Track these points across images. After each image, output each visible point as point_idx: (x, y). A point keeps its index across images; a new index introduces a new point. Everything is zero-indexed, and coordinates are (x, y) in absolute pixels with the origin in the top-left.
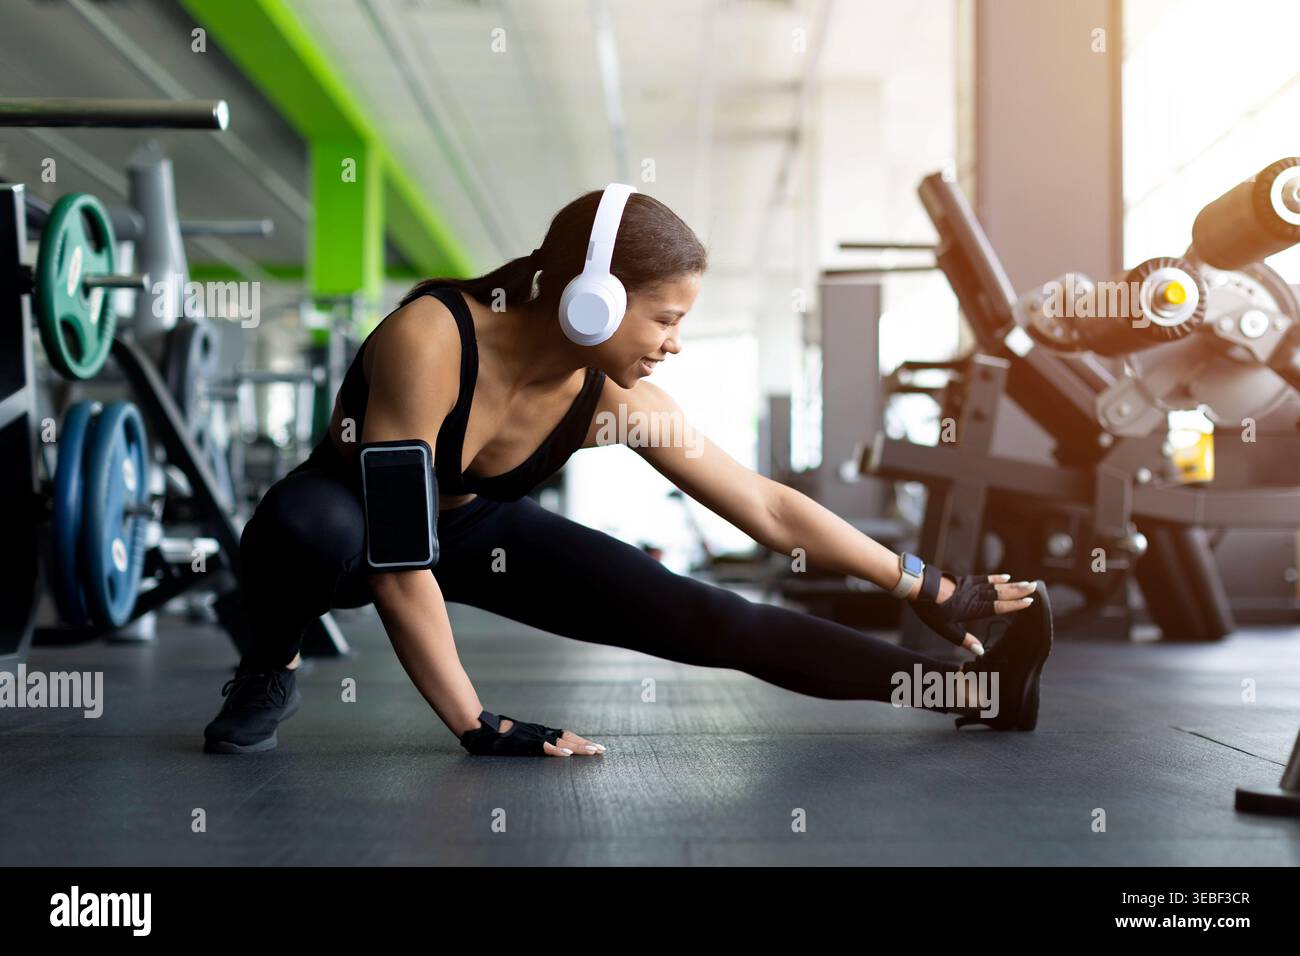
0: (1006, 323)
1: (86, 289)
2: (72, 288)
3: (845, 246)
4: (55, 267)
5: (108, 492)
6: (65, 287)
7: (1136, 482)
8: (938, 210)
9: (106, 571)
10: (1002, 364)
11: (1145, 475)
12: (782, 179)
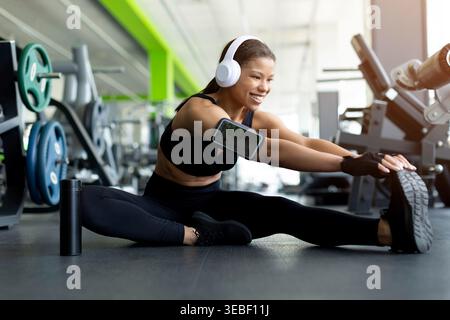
0: (385, 88)
1: (39, 79)
2: (32, 78)
3: (325, 71)
4: (24, 70)
5: (47, 154)
6: (29, 78)
7: (437, 146)
8: (359, 48)
9: (47, 184)
10: (385, 103)
11: (440, 144)
12: (304, 59)
